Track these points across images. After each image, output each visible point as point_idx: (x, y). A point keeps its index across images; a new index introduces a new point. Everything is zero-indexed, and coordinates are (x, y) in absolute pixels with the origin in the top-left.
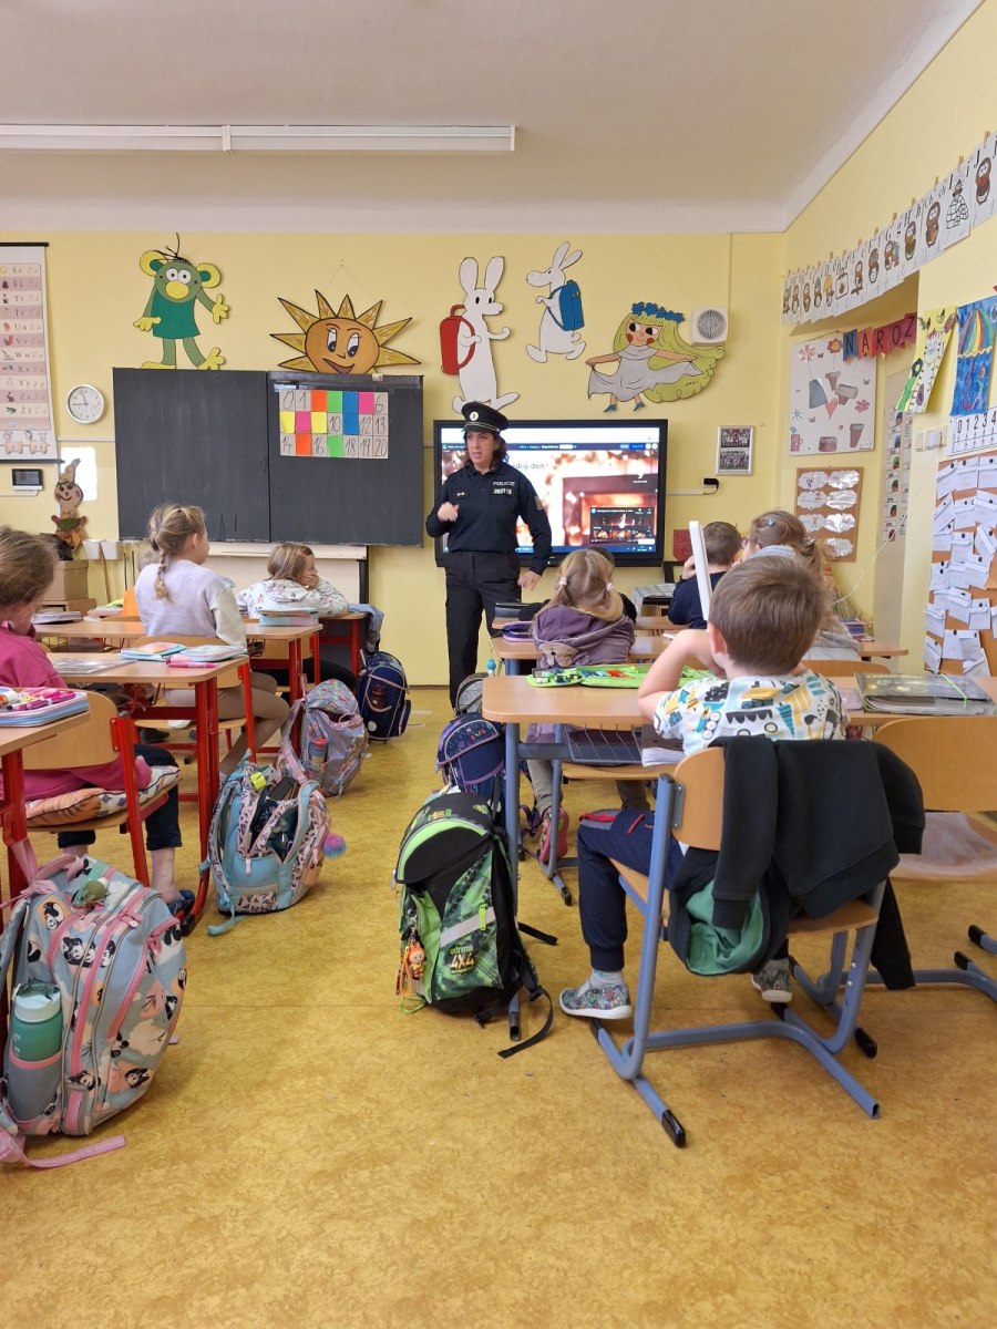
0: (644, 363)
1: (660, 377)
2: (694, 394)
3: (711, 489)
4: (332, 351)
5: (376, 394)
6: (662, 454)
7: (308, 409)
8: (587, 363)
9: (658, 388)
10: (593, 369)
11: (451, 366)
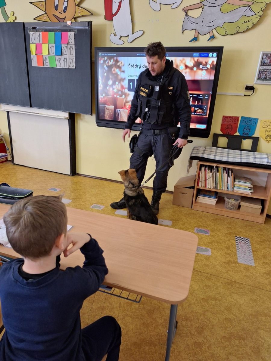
0: (218, 9)
1: (227, 18)
2: (248, 30)
3: (250, 92)
4: (57, 10)
5: (69, 33)
6: (217, 68)
7: (41, 42)
8: (183, 10)
9: (225, 26)
10: (187, 14)
11: (109, 16)
